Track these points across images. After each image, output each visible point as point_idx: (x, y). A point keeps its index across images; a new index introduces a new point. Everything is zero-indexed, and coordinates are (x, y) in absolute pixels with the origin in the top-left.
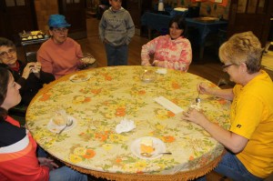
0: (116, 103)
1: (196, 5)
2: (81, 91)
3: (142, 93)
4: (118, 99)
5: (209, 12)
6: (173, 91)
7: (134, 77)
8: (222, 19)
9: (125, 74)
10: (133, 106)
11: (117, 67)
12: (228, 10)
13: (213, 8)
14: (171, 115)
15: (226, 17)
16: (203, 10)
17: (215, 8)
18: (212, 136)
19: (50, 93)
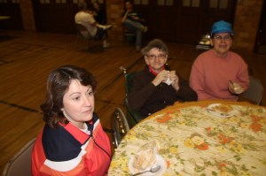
2: (208, 129)
19: (173, 116)
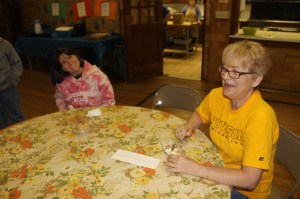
0: (65, 183)
1: (80, 22)
3: (89, 152)
4: (64, 175)
5: (97, 27)
6: (127, 137)
7: (62, 132)
8: (113, 34)
9: (46, 130)
10: (92, 178)
11: (27, 123)
12: (118, 23)
13: (100, 23)
14: (150, 173)
15: (117, 31)
16: (90, 26)
17: (103, 22)
18: (217, 183)
